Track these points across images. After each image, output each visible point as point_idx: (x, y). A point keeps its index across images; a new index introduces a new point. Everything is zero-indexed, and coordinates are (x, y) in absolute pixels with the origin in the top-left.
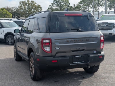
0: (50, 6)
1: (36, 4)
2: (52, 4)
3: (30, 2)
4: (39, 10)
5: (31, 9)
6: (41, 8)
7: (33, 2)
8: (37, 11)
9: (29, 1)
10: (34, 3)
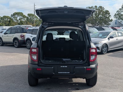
0: (117, 11)
1: (104, 10)
2: (120, 9)
3: (97, 8)
4: (107, 16)
5: (99, 15)
6: (109, 13)
7: (101, 7)
8: (104, 17)
9: (97, 6)
10: (102, 9)
